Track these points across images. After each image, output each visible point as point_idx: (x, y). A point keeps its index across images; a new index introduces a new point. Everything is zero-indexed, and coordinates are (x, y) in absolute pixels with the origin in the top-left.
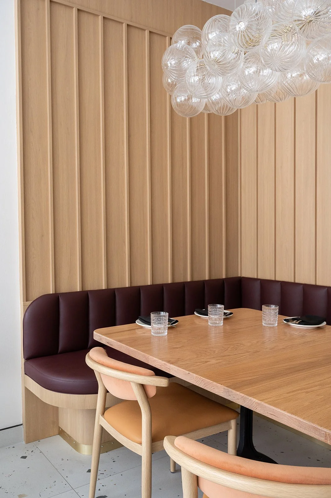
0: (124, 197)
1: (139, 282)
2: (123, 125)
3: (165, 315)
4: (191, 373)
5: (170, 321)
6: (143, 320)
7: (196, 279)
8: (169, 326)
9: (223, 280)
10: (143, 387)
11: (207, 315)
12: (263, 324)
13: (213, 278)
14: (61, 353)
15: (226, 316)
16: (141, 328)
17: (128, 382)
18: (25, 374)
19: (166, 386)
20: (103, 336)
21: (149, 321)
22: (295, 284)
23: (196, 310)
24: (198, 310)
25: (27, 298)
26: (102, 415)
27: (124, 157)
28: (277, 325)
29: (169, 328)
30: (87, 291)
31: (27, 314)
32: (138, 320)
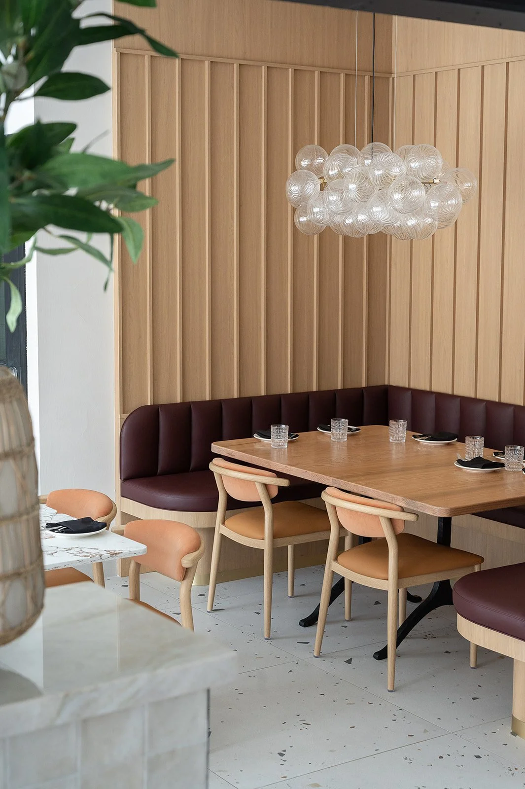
0: (233, 285)
1: (250, 393)
2: (232, 193)
3: (285, 428)
4: (308, 471)
5: (290, 435)
6: (261, 434)
7: (325, 388)
8: (289, 439)
9: (361, 390)
10: (266, 486)
11: (330, 431)
12: (390, 440)
13: (348, 386)
14: (160, 475)
15: (352, 432)
16: (259, 441)
17: (253, 482)
18: (122, 496)
19: (286, 486)
20: (223, 448)
21: (268, 435)
22: (453, 397)
23: (320, 425)
24: (322, 426)
25: (123, 411)
26: (222, 524)
27: (233, 234)
28: (404, 441)
29: (289, 442)
30: (190, 402)
31: (125, 428)
32: (256, 434)
